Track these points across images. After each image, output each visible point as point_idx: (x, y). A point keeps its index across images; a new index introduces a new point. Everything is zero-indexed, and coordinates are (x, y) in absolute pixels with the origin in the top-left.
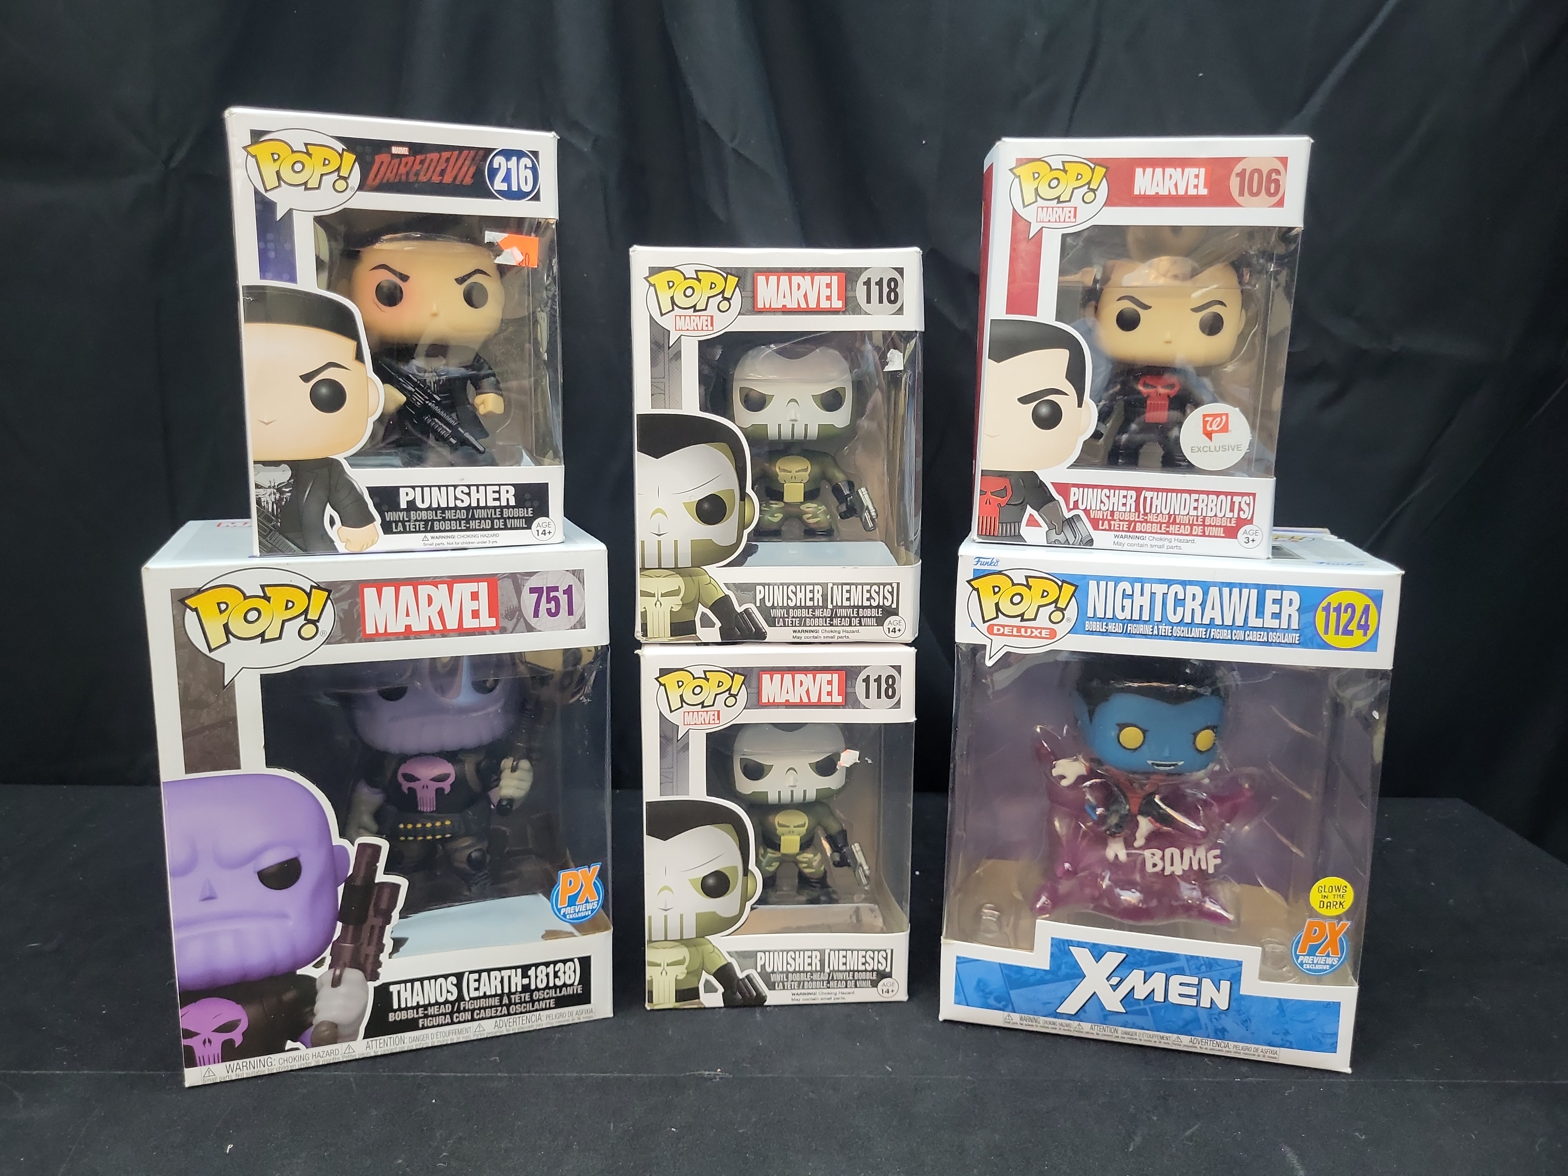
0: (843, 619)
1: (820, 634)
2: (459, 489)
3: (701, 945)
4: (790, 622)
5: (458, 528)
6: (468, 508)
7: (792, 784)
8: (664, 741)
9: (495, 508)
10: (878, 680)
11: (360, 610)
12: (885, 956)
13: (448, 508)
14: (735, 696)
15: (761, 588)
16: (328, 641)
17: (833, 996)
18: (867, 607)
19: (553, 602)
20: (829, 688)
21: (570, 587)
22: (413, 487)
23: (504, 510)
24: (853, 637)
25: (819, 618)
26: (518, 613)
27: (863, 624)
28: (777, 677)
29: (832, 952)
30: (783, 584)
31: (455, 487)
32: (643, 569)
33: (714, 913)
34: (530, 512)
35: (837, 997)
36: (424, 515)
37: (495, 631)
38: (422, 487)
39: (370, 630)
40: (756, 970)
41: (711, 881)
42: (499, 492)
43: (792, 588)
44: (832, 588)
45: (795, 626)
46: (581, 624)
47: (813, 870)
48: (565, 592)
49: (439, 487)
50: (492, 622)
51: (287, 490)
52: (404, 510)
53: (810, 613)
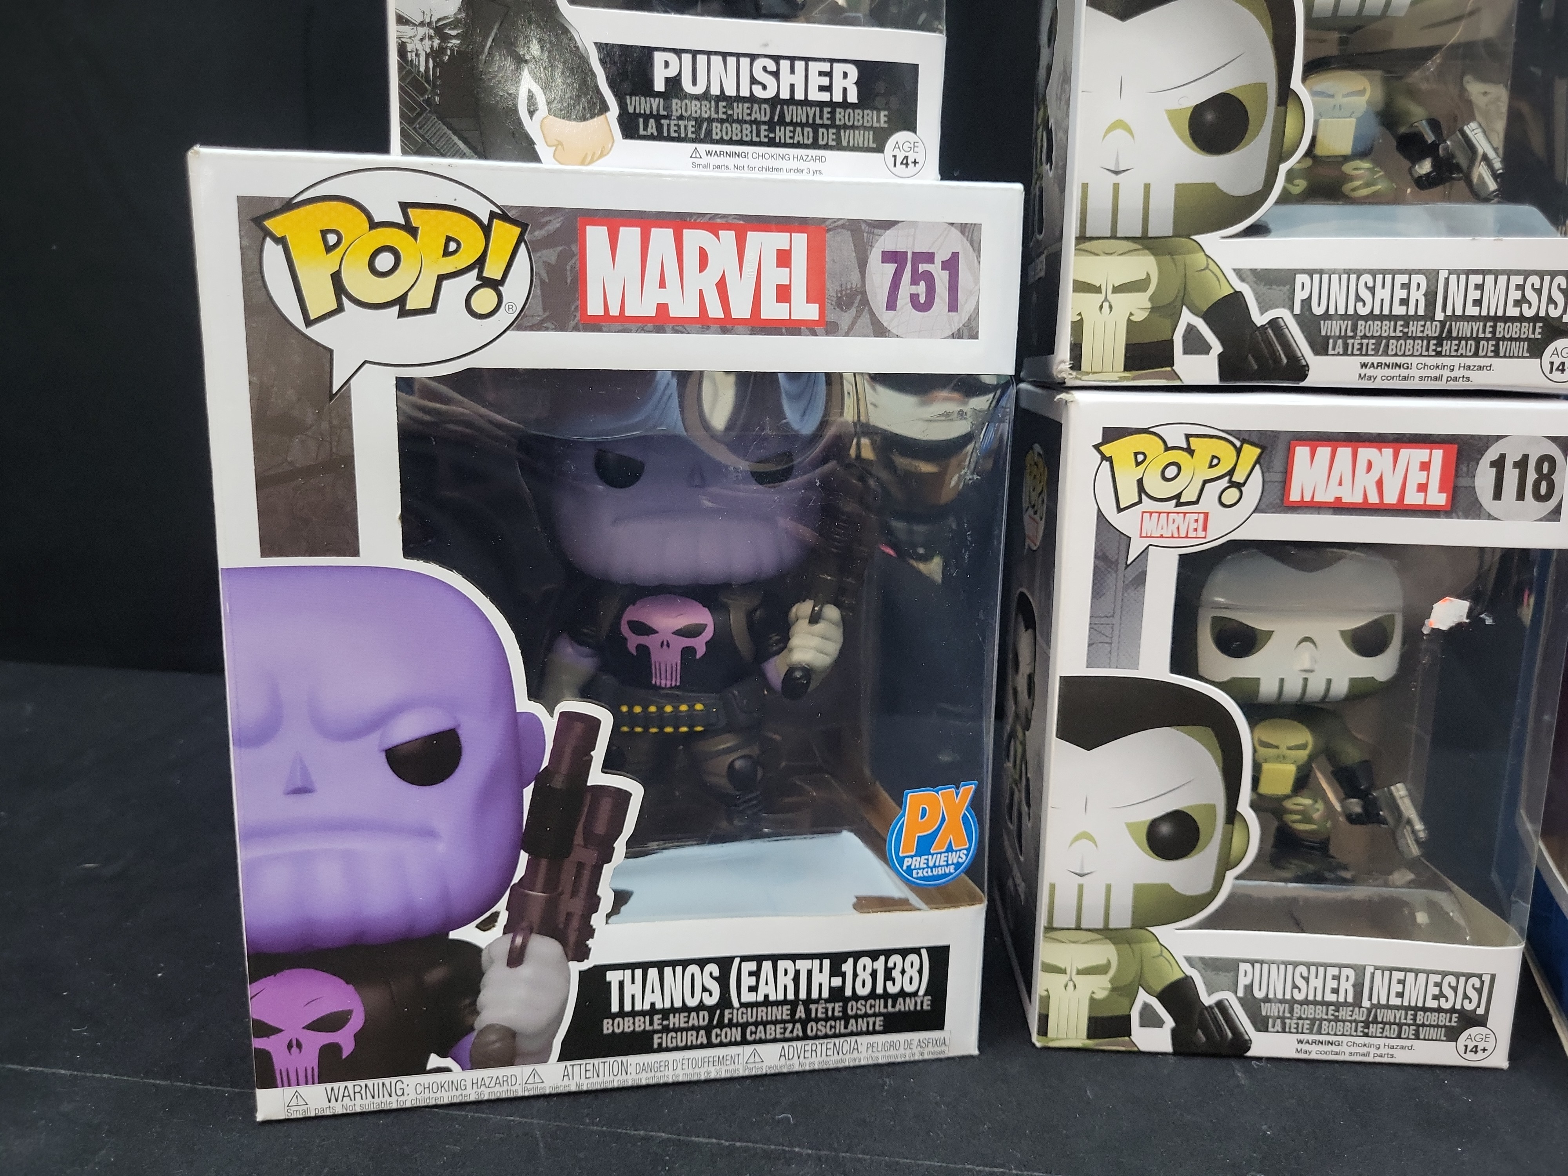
0: (1463, 342)
1: (1413, 372)
2: (759, 63)
3: (1140, 941)
4: (1357, 347)
5: (755, 139)
6: (775, 101)
7: (1307, 666)
8: (1102, 565)
9: (821, 104)
10: (1522, 464)
11: (578, 268)
12: (1478, 985)
13: (739, 99)
14: (1239, 486)
15: (1305, 278)
16: (519, 323)
17: (1373, 1051)
18: (1513, 319)
19: (923, 284)
20: (1422, 477)
21: (955, 256)
22: (678, 52)
23: (838, 110)
24: (1479, 380)
25: (1414, 338)
26: (859, 297)
27: (1502, 354)
28: (1324, 452)
29: (1378, 973)
30: (1348, 272)
31: (753, 57)
32: (1082, 238)
33: (1168, 885)
34: (883, 119)
35: (1379, 1052)
36: (694, 108)
37: (818, 329)
38: (695, 53)
39: (594, 308)
40: (1236, 993)
41: (1165, 829)
42: (829, 74)
43: (1367, 278)
44: (1447, 280)
45: (1367, 355)
46: (969, 331)
47: (1314, 827)
48: (945, 265)
49: (724, 55)
50: (811, 312)
51: (454, 33)
52: (659, 94)
53: (1399, 328)
